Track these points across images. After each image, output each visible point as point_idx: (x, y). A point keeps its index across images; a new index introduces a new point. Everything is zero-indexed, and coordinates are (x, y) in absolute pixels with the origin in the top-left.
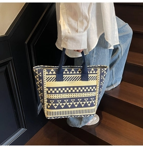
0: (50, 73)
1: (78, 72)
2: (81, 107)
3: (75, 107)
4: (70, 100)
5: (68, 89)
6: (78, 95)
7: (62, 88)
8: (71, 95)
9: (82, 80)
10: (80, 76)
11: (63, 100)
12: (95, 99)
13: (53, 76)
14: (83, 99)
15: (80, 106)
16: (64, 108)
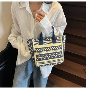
0: (36, 41)
1: (50, 39)
3: (52, 58)
7: (43, 48)
9: (53, 43)
10: (52, 41)
11: (44, 55)
12: (62, 53)
14: (55, 53)
15: (54, 58)
16: (46, 59)
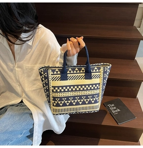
0: (55, 73)
2: (86, 104)
3: (79, 104)
5: (72, 87)
6: (82, 93)
8: (75, 93)
12: (98, 96)
13: (58, 76)
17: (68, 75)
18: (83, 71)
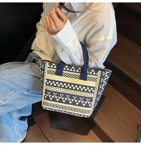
0: (52, 66)
2: (76, 105)
3: (69, 104)
4: (65, 95)
6: (74, 93)
7: (59, 82)
8: (67, 91)
9: (80, 79)
10: (79, 74)
11: (58, 94)
12: (91, 101)
13: (54, 70)
14: (78, 97)
15: (74, 103)
16: (58, 102)
17: (64, 71)
18: (79, 70)
